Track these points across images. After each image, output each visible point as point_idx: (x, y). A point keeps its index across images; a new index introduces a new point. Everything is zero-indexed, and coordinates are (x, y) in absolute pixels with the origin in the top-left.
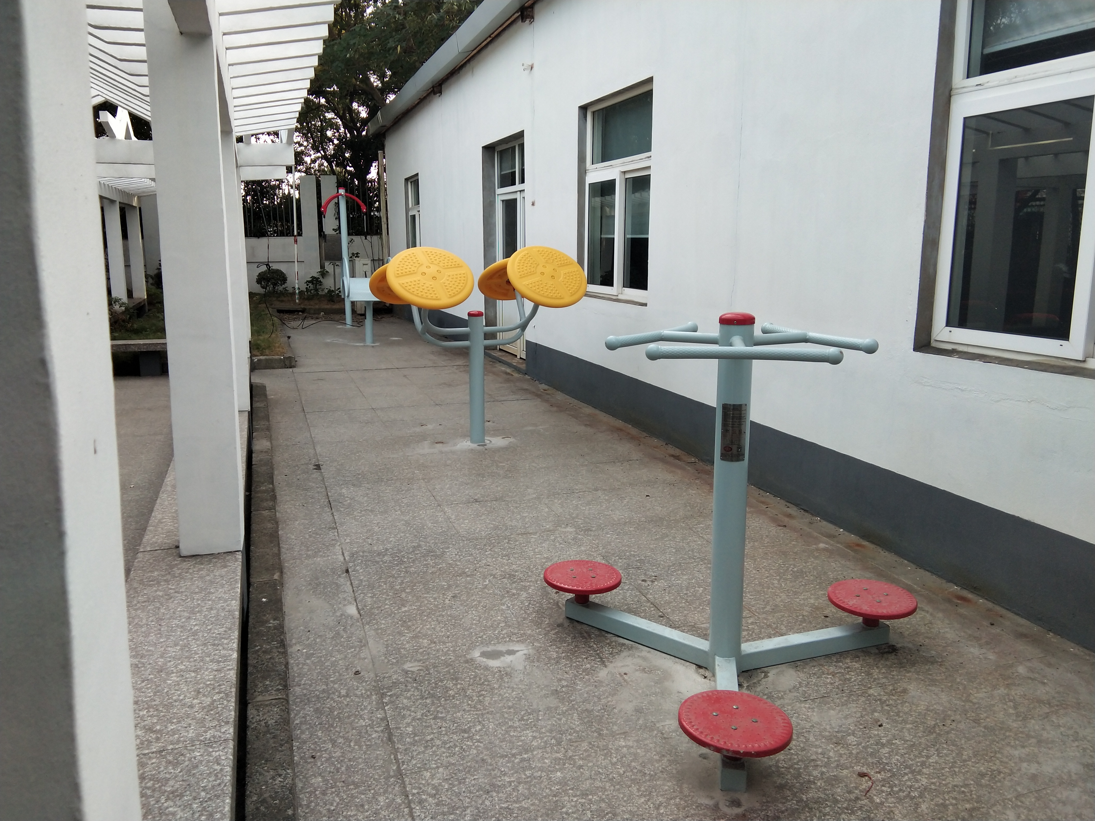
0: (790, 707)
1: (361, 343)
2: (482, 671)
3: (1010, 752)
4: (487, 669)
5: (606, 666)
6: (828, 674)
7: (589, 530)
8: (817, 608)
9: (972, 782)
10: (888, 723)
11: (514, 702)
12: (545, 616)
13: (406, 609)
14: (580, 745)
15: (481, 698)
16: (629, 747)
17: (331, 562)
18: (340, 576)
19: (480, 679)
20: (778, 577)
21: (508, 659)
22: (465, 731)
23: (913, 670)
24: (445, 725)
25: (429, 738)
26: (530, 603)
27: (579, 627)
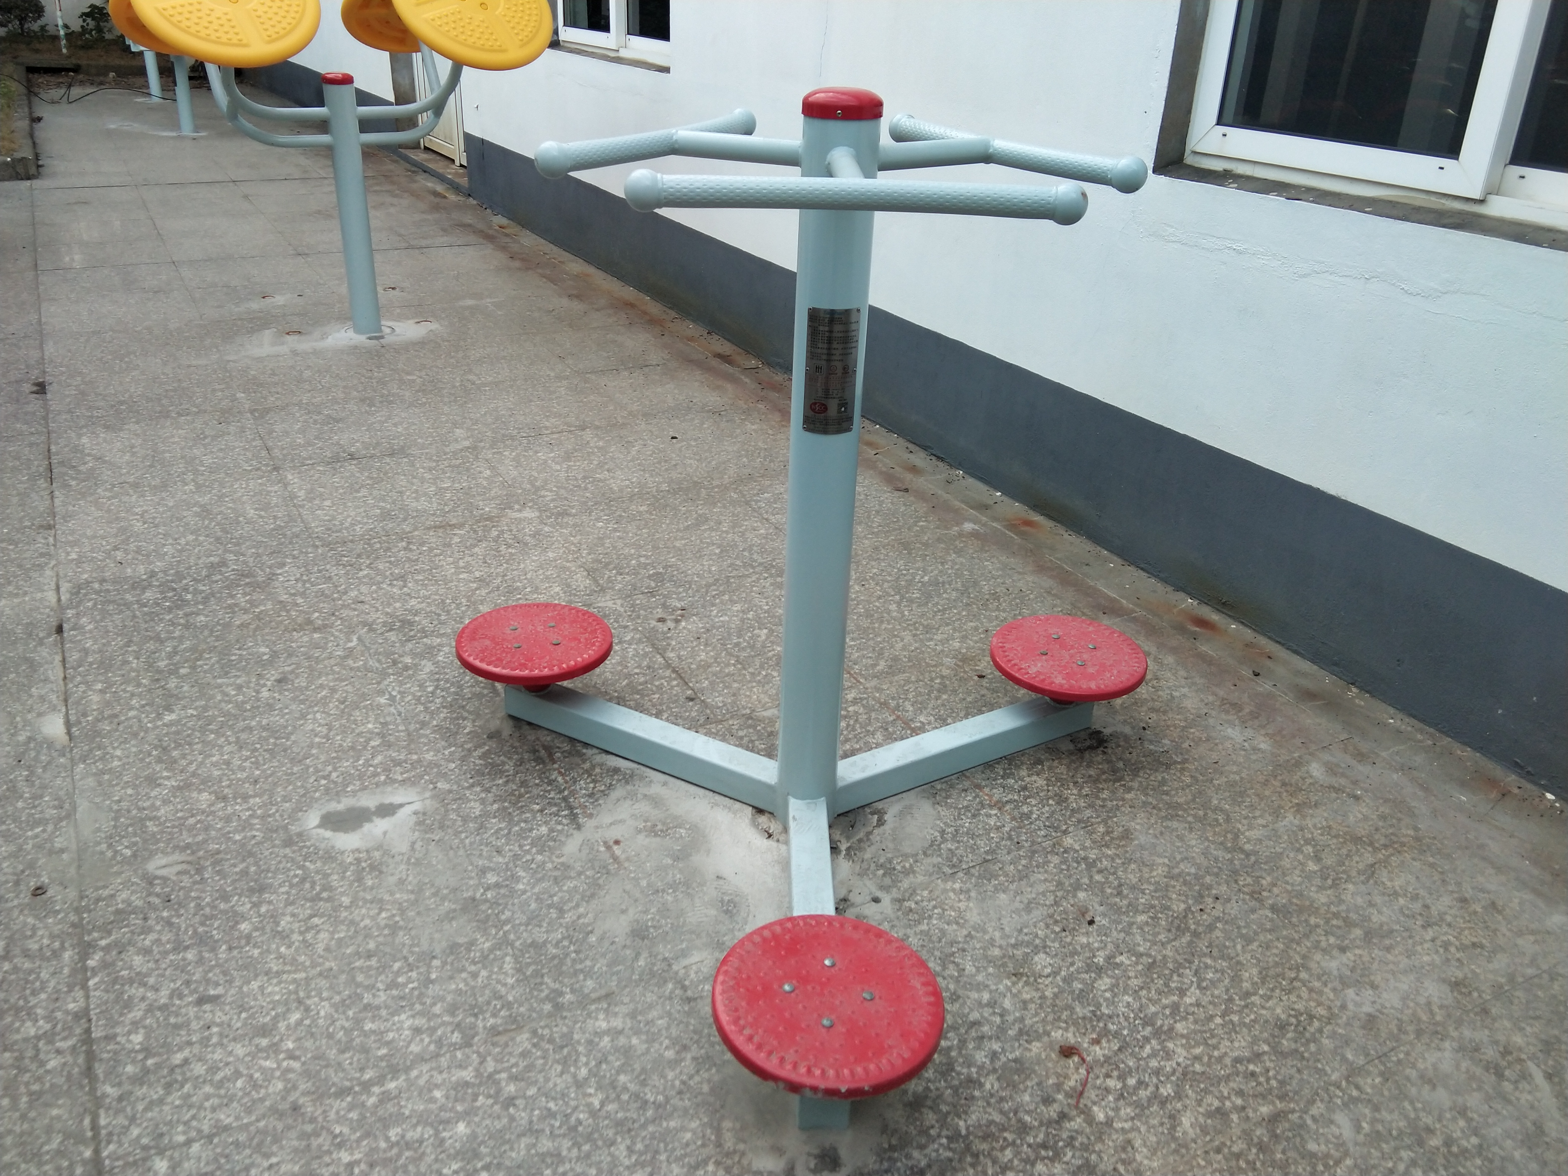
0: (925, 893)
1: (172, 131)
2: (319, 864)
3: (1323, 964)
4: (331, 857)
5: (579, 827)
6: (991, 807)
7: (565, 514)
8: (965, 659)
9: (1266, 1048)
10: (1104, 915)
11: (381, 939)
12: (465, 714)
13: (173, 717)
14: (513, 1039)
15: (309, 936)
16: (616, 1033)
17: (27, 607)
18: (41, 643)
19: (313, 884)
20: (897, 597)
21: (379, 827)
22: (264, 1031)
23: (1135, 785)
24: (219, 1017)
25: (178, 1058)
26: (437, 687)
27: (531, 736)
